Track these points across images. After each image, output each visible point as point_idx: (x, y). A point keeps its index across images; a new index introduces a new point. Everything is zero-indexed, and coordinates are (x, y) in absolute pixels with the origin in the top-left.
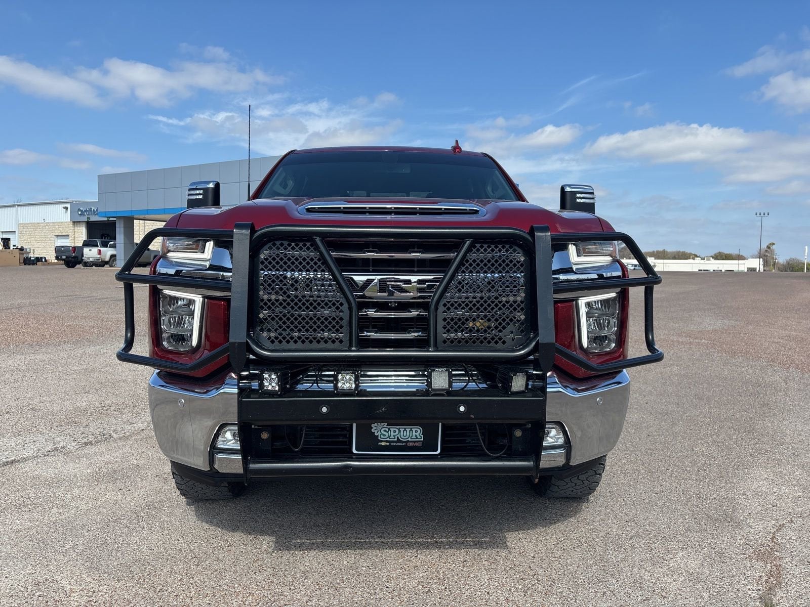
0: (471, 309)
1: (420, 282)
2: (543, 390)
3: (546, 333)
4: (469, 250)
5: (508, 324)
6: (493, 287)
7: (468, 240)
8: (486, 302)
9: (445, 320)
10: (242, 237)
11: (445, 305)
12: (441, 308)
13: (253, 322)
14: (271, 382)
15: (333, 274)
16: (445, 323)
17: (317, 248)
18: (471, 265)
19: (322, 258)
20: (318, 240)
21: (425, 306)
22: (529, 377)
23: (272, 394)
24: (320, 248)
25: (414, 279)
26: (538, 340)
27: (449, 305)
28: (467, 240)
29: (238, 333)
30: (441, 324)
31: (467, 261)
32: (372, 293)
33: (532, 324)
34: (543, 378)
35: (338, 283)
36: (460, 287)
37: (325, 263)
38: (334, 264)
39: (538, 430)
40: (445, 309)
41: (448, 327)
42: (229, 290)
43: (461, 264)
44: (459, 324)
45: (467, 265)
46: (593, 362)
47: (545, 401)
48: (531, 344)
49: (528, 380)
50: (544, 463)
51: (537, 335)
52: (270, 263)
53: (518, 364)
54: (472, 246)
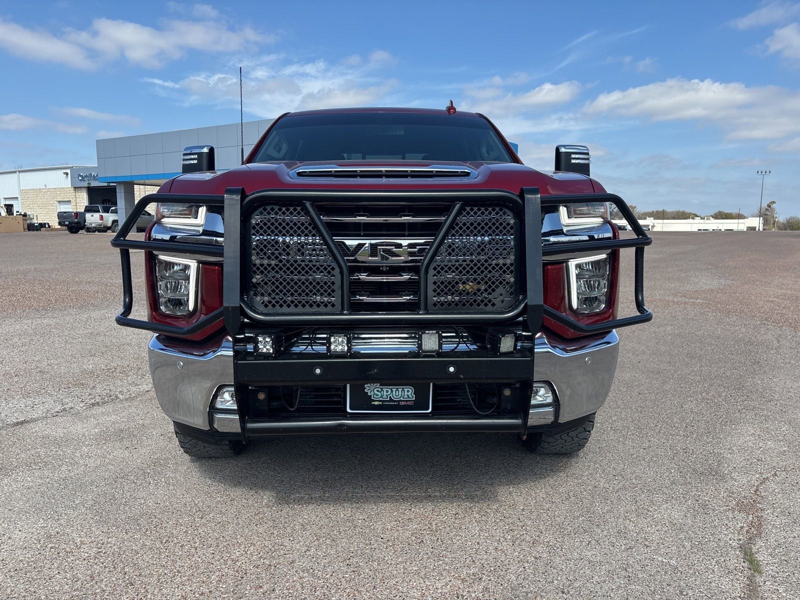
0: (460, 272)
1: (411, 246)
2: (531, 350)
3: (535, 295)
4: (459, 213)
5: (497, 287)
6: (483, 250)
8: (475, 265)
9: (435, 283)
10: (232, 203)
11: (435, 269)
12: (431, 272)
13: (246, 286)
14: (266, 345)
15: (324, 239)
16: (435, 287)
17: (307, 213)
18: (461, 228)
19: (313, 223)
20: (308, 204)
21: (415, 270)
22: (518, 338)
23: (266, 356)
24: (310, 213)
25: (405, 242)
26: (527, 302)
27: (439, 269)
28: (457, 203)
29: (232, 298)
30: (431, 287)
31: (457, 224)
32: (364, 257)
33: (521, 287)
34: (531, 339)
35: (329, 248)
36: (450, 250)
37: (316, 227)
38: (325, 229)
39: (526, 389)
40: (435, 272)
41: (439, 290)
42: (221, 255)
43: (451, 227)
44: (449, 287)
45: (457, 228)
46: (582, 324)
47: (533, 361)
48: (520, 306)
49: (516, 341)
50: (531, 422)
51: (525, 297)
52: (263, 228)
53: (506, 326)
54: (462, 209)
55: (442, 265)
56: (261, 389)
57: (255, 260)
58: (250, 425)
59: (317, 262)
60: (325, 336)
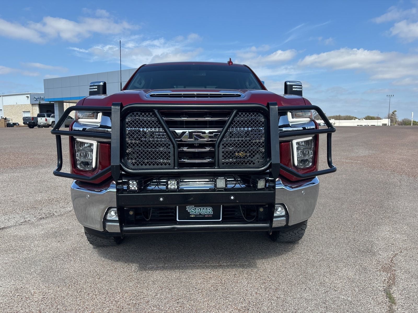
0: (237, 146)
1: (210, 133)
2: (274, 187)
3: (275, 158)
4: (235, 116)
5: (256, 154)
6: (248, 135)
7: (235, 111)
8: (244, 143)
9: (223, 152)
10: (116, 110)
11: (223, 145)
12: (221, 146)
13: (123, 155)
14: (133, 185)
15: (164, 129)
16: (223, 154)
17: (156, 116)
18: (236, 123)
19: (159, 121)
20: (156, 111)
21: (213, 145)
22: (267, 181)
23: (134, 191)
25: (207, 131)
26: (271, 162)
27: (225, 145)
29: (115, 161)
30: (221, 154)
32: (185, 139)
33: (268, 154)
34: (274, 181)
35: (167, 134)
36: (231, 135)
37: (160, 123)
38: (165, 123)
39: (271, 208)
40: (223, 147)
41: (225, 156)
42: (110, 138)
43: (231, 123)
44: (230, 155)
45: (234, 123)
46: (300, 173)
47: (275, 193)
48: (268, 164)
49: (266, 182)
50: (275, 225)
51: (270, 160)
52: (132, 124)
53: (261, 175)
54: (237, 113)
55: (227, 142)
56: (131, 209)
57: (128, 141)
58: (125, 229)
59: (161, 141)
60: (165, 181)
